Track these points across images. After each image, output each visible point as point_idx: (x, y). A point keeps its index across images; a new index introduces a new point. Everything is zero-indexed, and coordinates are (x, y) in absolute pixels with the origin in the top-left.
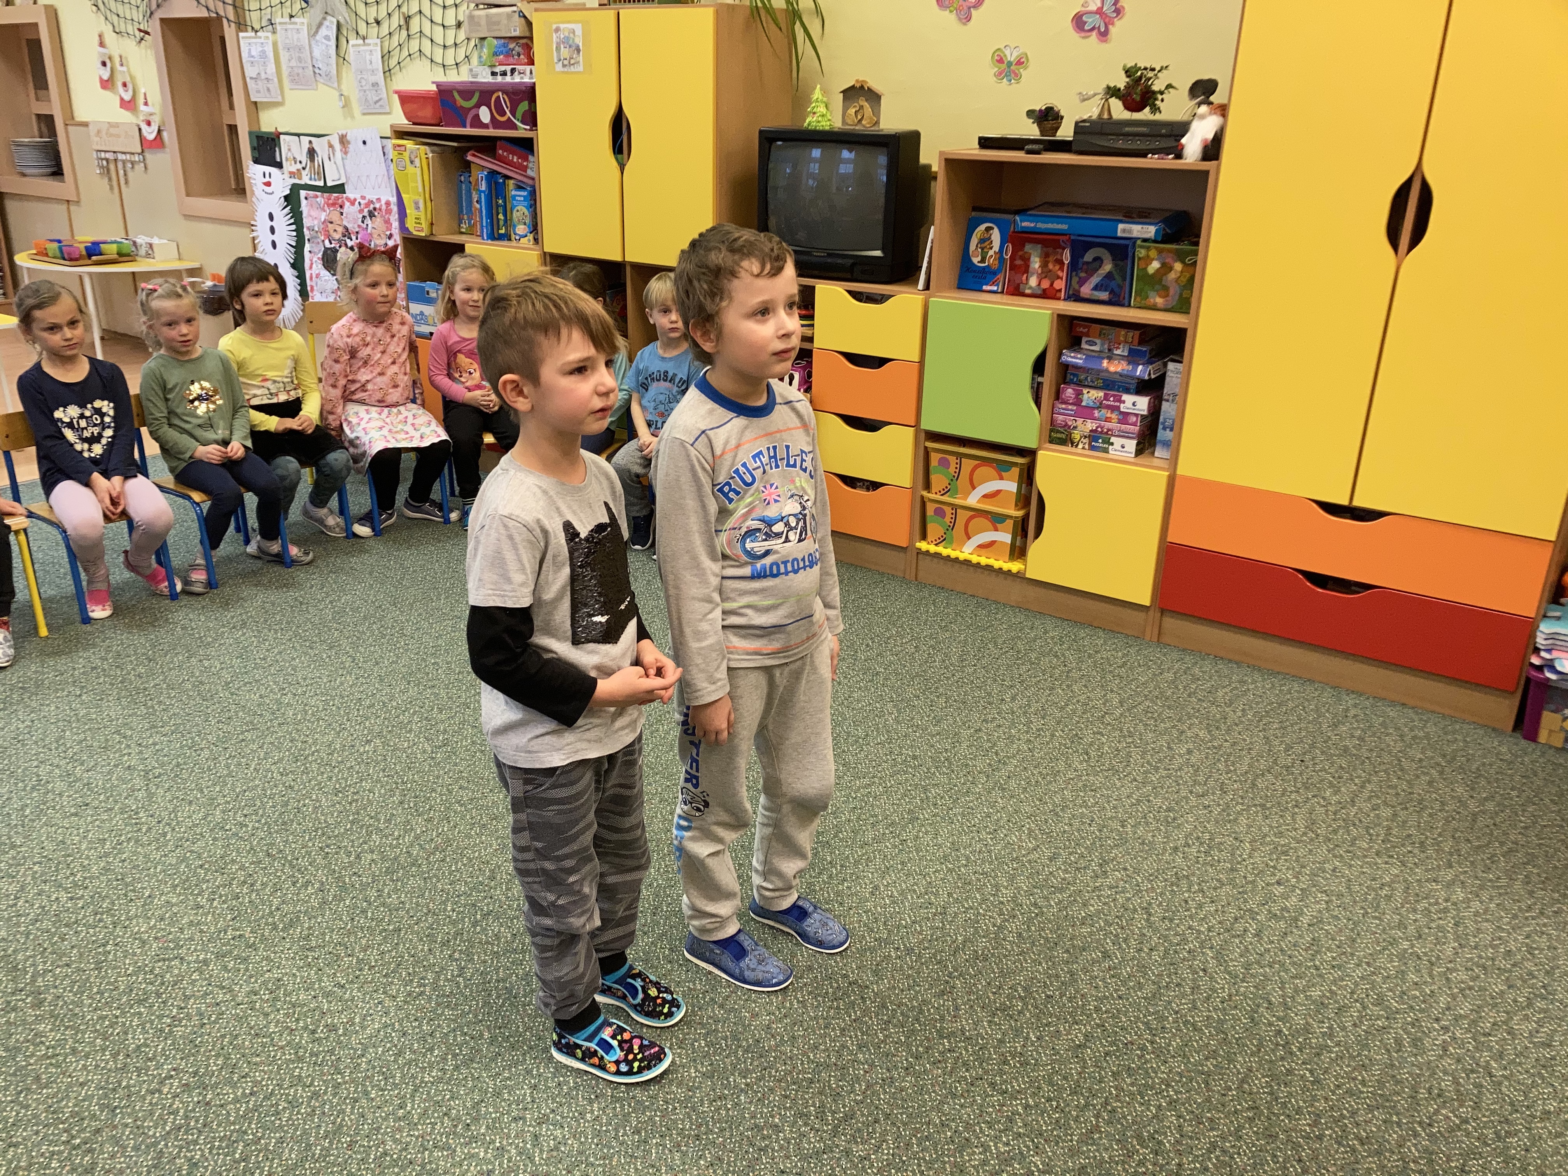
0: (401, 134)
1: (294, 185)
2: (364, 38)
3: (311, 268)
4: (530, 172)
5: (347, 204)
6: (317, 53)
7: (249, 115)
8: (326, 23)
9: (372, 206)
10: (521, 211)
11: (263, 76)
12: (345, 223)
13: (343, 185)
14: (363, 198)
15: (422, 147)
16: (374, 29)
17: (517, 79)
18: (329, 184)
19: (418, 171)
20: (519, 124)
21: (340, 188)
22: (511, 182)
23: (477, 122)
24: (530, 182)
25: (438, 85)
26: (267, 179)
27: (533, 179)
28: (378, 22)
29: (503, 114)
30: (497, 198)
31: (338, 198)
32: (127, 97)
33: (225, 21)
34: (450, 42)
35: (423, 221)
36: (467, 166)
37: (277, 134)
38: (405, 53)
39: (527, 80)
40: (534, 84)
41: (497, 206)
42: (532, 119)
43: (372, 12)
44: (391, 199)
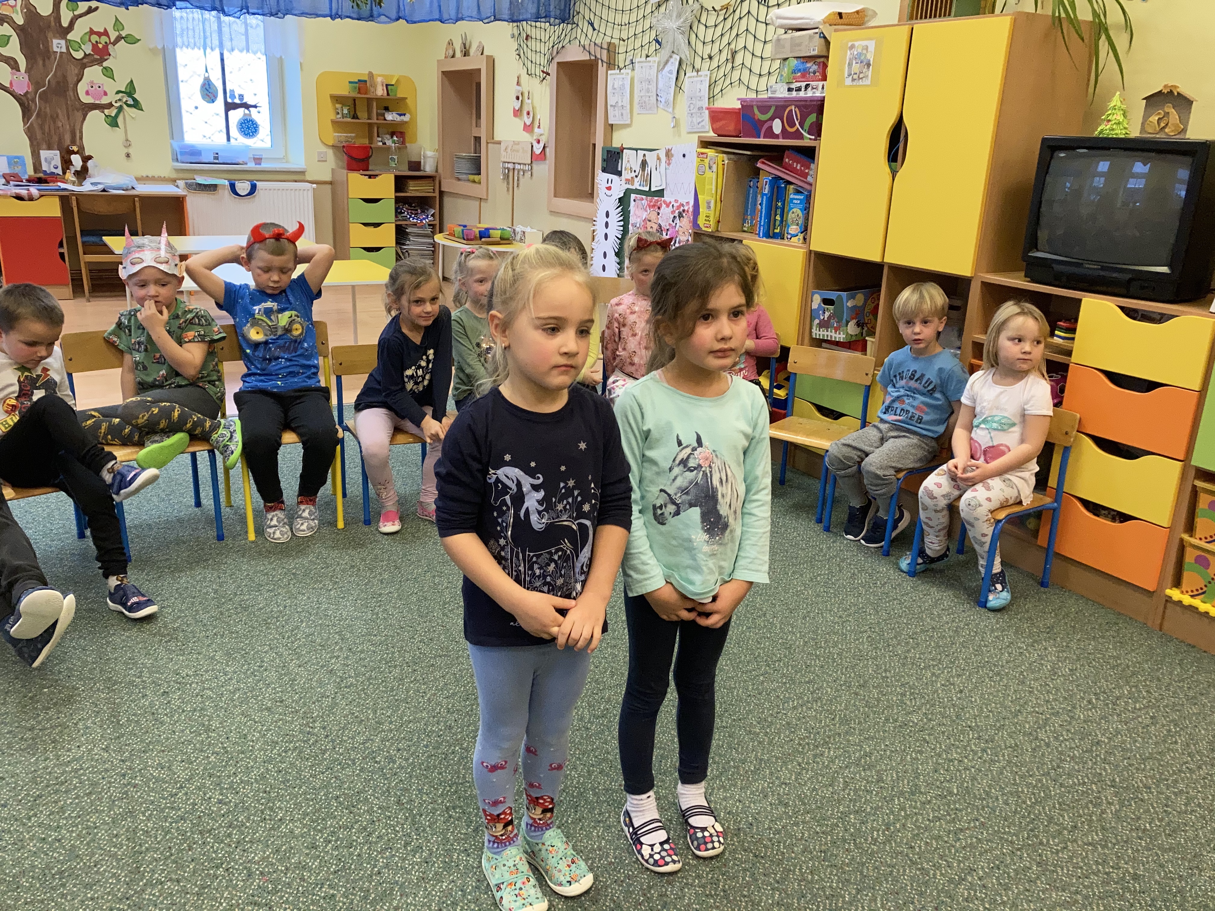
0: (706, 144)
1: (627, 190)
2: (698, 71)
4: (809, 179)
5: (664, 206)
6: (660, 85)
7: (605, 136)
8: (672, 60)
9: (682, 208)
11: (620, 104)
12: (660, 222)
13: (663, 190)
14: (676, 201)
15: (721, 155)
16: (706, 64)
17: (810, 93)
18: (653, 190)
19: (714, 175)
20: (805, 134)
21: (660, 193)
22: (792, 187)
23: (770, 133)
24: (807, 187)
25: (742, 101)
26: (609, 184)
27: (811, 185)
28: (710, 58)
29: (792, 125)
30: (777, 201)
31: (658, 201)
32: (528, 123)
33: (600, 61)
34: (765, 71)
35: (711, 219)
36: (757, 172)
37: (622, 149)
38: (728, 82)
39: (818, 94)
40: (824, 97)
41: (777, 208)
42: (817, 130)
43: (708, 49)
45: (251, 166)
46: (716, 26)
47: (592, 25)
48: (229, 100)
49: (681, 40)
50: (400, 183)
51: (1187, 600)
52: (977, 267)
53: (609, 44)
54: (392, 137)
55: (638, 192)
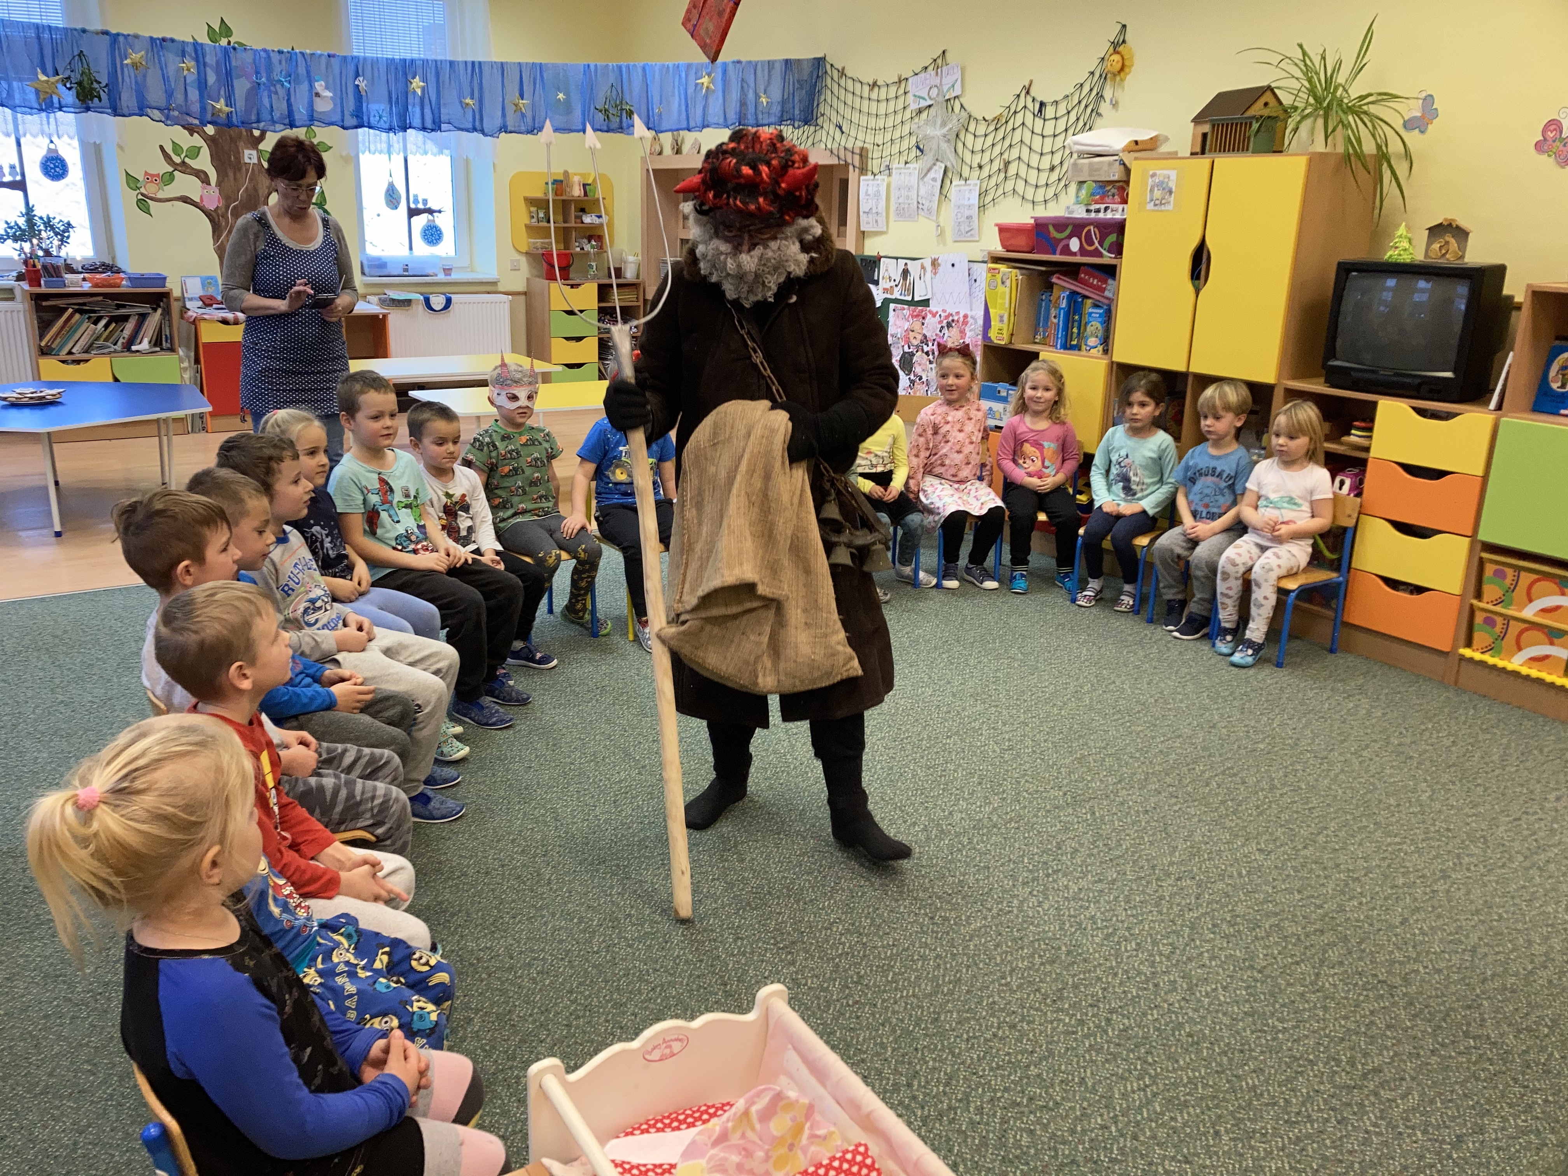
0: (997, 260)
1: (885, 299)
2: (966, 180)
4: (1107, 293)
5: (929, 316)
6: (922, 192)
7: (857, 242)
8: (935, 168)
9: (950, 318)
10: (1095, 326)
11: (874, 211)
12: (925, 332)
13: (929, 300)
14: (944, 311)
15: (1014, 271)
16: (976, 173)
17: (1109, 215)
18: (916, 299)
19: (1007, 290)
20: (1105, 253)
21: (925, 303)
22: (1089, 301)
23: (1066, 251)
24: (1106, 301)
25: (1036, 219)
27: (1111, 300)
28: (980, 167)
29: (1091, 243)
30: (1074, 314)
33: (851, 168)
34: (1042, 182)
35: (1005, 332)
36: (1050, 287)
37: (879, 258)
38: (1000, 191)
39: (1118, 216)
40: (1125, 220)
41: (1073, 321)
42: (1118, 249)
43: (977, 159)
44: (969, 313)
45: (441, 277)
46: (986, 135)
47: (840, 128)
48: (412, 206)
49: (947, 149)
50: (604, 291)
51: (1477, 656)
52: (1279, 376)
53: (862, 149)
54: (589, 242)
55: (897, 301)
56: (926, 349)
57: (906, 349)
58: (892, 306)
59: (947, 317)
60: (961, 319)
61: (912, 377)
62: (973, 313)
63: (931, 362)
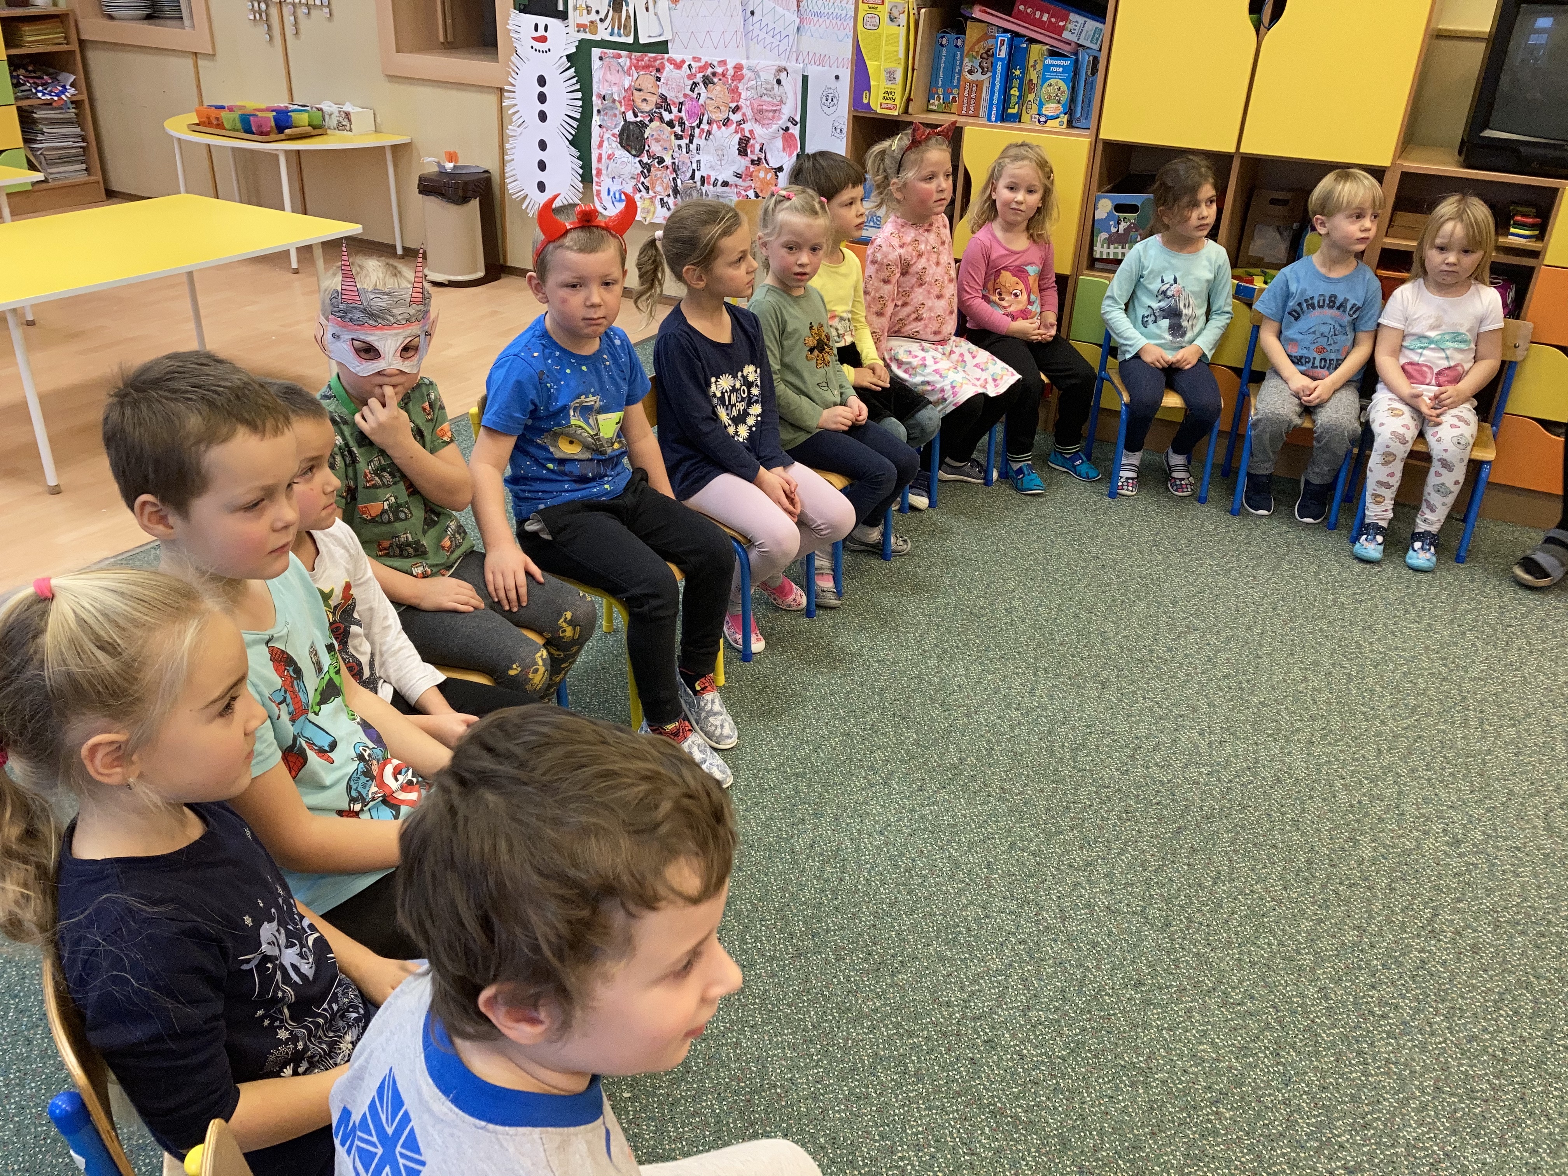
1: (583, 41)
3: (600, 145)
5: (669, 67)
9: (710, 70)
10: (1054, 86)
12: (663, 90)
13: (666, 43)
14: (696, 59)
18: (641, 41)
19: (903, 31)
21: (662, 47)
22: (1040, 47)
26: (541, 32)
30: (1014, 67)
31: (655, 59)
35: (897, 96)
41: (1013, 78)
44: (744, 62)
50: (10, 30)
55: (607, 45)
56: (667, 116)
57: (630, 117)
58: (596, 52)
59: (702, 69)
60: (731, 72)
61: (645, 159)
62: (753, 62)
63: (678, 137)
